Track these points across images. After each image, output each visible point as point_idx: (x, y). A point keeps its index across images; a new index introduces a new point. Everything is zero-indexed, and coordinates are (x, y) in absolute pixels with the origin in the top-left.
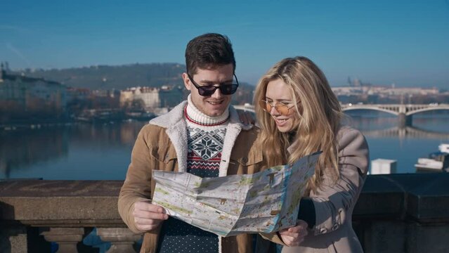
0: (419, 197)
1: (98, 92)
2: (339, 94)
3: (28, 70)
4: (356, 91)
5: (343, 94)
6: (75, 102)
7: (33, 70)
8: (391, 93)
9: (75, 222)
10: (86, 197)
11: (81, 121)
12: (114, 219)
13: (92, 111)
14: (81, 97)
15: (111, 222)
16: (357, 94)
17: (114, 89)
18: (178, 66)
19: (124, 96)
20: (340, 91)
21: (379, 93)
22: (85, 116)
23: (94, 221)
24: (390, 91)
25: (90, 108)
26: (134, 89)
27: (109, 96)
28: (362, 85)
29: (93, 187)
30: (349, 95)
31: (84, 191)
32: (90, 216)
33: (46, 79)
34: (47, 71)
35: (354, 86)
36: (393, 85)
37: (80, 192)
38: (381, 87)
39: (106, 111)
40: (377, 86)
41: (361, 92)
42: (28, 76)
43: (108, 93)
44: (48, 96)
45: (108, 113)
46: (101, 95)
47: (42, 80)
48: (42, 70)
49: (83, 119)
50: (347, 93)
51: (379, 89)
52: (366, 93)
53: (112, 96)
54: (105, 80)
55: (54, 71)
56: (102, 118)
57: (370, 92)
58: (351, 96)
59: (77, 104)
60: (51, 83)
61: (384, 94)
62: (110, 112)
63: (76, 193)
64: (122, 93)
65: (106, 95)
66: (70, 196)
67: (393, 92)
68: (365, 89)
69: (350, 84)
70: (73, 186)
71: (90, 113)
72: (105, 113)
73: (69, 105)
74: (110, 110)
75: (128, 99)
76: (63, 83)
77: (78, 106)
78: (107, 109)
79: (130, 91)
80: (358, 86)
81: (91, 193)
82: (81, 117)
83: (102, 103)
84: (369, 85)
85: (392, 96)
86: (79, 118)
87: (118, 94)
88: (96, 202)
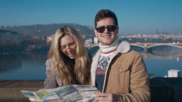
0: (175, 89)
1: (36, 37)
2: (152, 38)
3: (3, 27)
4: (161, 37)
5: (154, 38)
6: (25, 42)
7: (5, 26)
8: (178, 38)
9: (8, 100)
10: (13, 88)
11: (28, 51)
12: (26, 99)
13: (33, 46)
14: (28, 40)
15: (25, 100)
16: (161, 38)
17: (44, 36)
18: (74, 25)
19: (48, 39)
20: (153, 36)
21: (172, 37)
22: (30, 49)
23: (17, 100)
24: (178, 37)
25: (32, 45)
26: (53, 35)
27: (41, 39)
28: (164, 34)
29: (17, 83)
30: (157, 38)
31: (13, 85)
32: (15, 97)
33: (11, 31)
34: (12, 27)
35: (160, 34)
36: (180, 34)
37: (11, 86)
38: (173, 34)
39: (40, 46)
40: (171, 34)
41: (163, 37)
42: (3, 29)
43: (41, 38)
44: (12, 39)
45: (41, 47)
46: (38, 39)
47: (9, 31)
48: (9, 27)
49: (29, 50)
50: (156, 38)
51: (173, 36)
52: (166, 37)
53: (43, 39)
54: (39, 31)
55: (15, 27)
56: (38, 49)
57: (168, 37)
58: (158, 39)
59: (26, 43)
60: (14, 33)
61: (175, 38)
62: (41, 46)
63: (8, 86)
64: (48, 37)
65: (40, 39)
66: (6, 87)
67: (179, 37)
68: (165, 36)
69: (158, 33)
70: (8, 83)
71: (32, 47)
72: (39, 47)
73: (22, 43)
74: (42, 45)
75: (50, 41)
76: (19, 33)
77: (27, 44)
78: (41, 45)
79: (51, 36)
80: (162, 34)
81: (16, 86)
82: (28, 49)
83: (38, 42)
84: (167, 34)
85: (179, 39)
86: (27, 50)
87: (46, 38)
88: (18, 90)
